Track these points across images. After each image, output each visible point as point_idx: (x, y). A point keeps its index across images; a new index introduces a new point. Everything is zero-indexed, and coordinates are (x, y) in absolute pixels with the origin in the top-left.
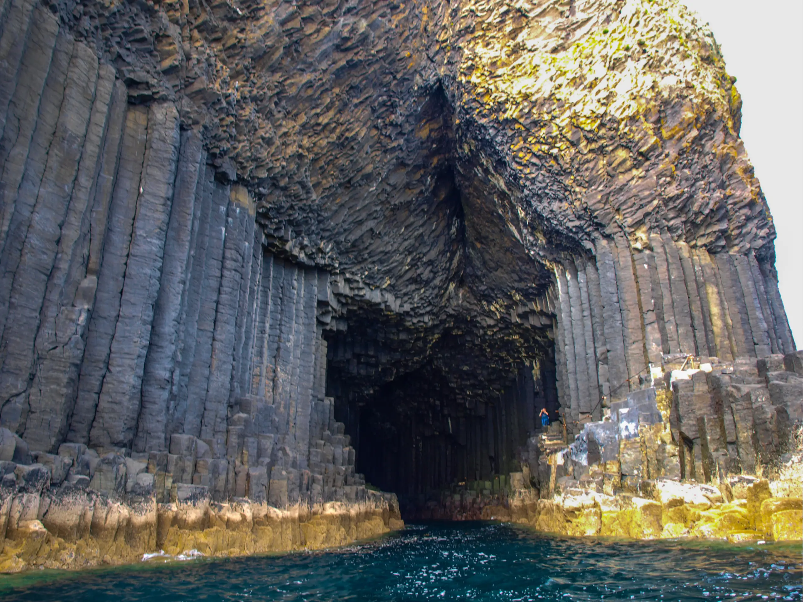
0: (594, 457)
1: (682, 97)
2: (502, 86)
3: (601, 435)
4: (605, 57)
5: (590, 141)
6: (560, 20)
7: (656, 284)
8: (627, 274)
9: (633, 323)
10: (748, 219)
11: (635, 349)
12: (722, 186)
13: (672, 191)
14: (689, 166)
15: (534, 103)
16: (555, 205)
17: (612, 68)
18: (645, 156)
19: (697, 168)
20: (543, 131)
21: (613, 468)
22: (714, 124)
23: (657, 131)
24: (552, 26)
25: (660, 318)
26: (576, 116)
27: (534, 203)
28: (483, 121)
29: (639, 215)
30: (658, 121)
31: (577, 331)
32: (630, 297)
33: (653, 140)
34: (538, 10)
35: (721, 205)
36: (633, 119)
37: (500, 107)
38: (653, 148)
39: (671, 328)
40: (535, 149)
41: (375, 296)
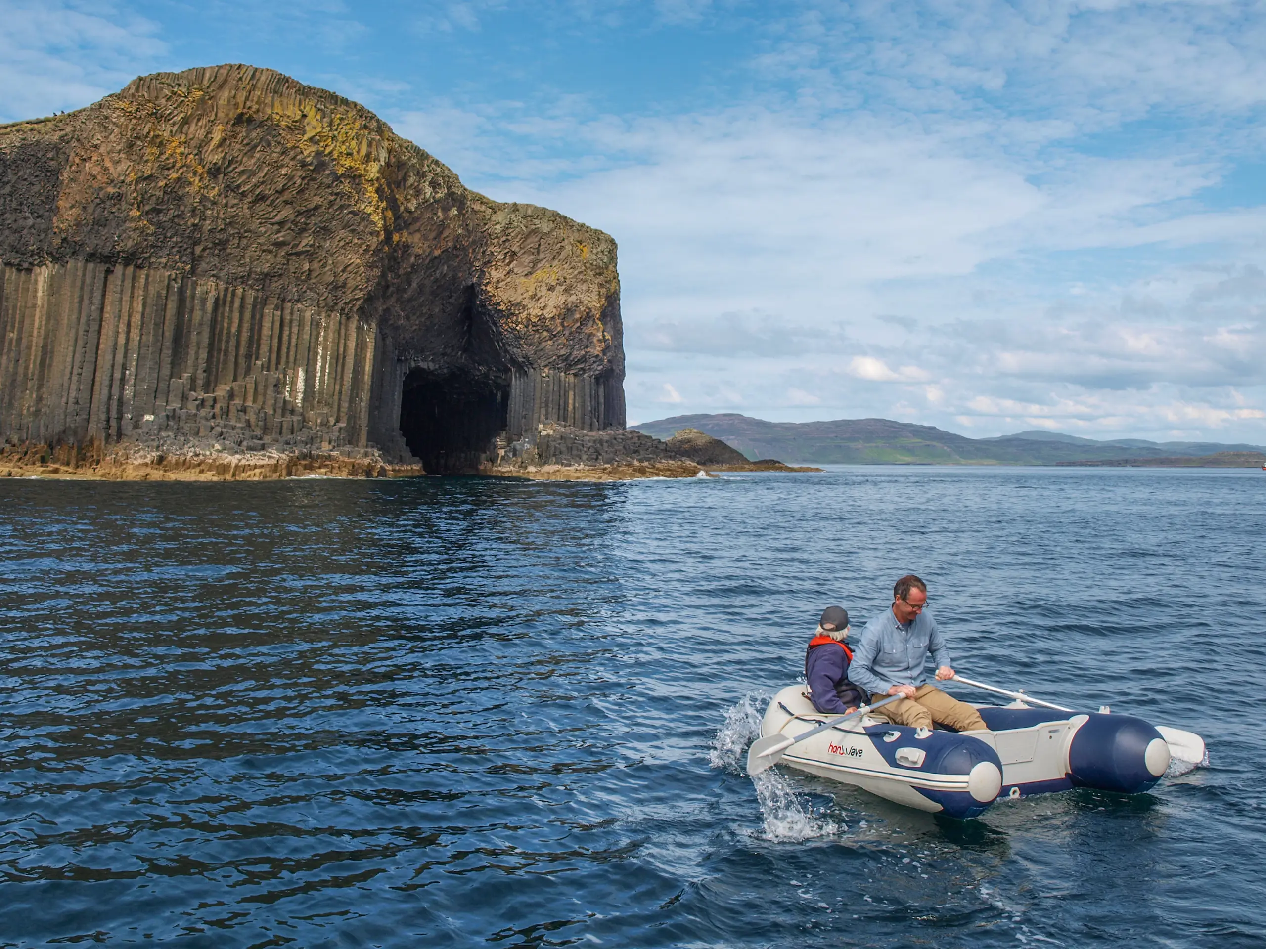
0: (515, 455)
1: (577, 307)
2: (500, 294)
3: (518, 447)
4: (547, 284)
5: (533, 326)
6: (532, 257)
7: (547, 392)
8: (538, 386)
9: (537, 406)
10: (594, 362)
11: (536, 415)
12: (587, 347)
13: (562, 352)
14: (573, 339)
15: (513, 305)
16: (515, 350)
17: (549, 290)
18: (555, 336)
19: (576, 340)
20: (515, 318)
21: (520, 460)
22: (589, 318)
23: (562, 324)
24: (527, 261)
25: (547, 406)
26: (529, 314)
27: (507, 346)
28: (490, 308)
29: (547, 362)
30: (564, 319)
31: (517, 400)
32: (538, 395)
33: (560, 328)
34: (523, 251)
35: (584, 356)
36: (553, 318)
37: (499, 304)
38: (559, 332)
39: (550, 409)
40: (511, 325)
41: (424, 365)
